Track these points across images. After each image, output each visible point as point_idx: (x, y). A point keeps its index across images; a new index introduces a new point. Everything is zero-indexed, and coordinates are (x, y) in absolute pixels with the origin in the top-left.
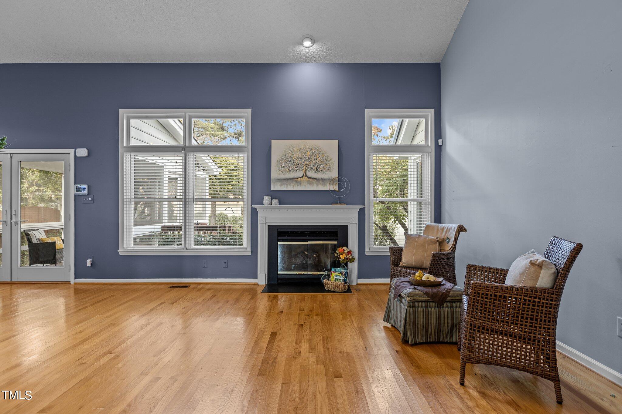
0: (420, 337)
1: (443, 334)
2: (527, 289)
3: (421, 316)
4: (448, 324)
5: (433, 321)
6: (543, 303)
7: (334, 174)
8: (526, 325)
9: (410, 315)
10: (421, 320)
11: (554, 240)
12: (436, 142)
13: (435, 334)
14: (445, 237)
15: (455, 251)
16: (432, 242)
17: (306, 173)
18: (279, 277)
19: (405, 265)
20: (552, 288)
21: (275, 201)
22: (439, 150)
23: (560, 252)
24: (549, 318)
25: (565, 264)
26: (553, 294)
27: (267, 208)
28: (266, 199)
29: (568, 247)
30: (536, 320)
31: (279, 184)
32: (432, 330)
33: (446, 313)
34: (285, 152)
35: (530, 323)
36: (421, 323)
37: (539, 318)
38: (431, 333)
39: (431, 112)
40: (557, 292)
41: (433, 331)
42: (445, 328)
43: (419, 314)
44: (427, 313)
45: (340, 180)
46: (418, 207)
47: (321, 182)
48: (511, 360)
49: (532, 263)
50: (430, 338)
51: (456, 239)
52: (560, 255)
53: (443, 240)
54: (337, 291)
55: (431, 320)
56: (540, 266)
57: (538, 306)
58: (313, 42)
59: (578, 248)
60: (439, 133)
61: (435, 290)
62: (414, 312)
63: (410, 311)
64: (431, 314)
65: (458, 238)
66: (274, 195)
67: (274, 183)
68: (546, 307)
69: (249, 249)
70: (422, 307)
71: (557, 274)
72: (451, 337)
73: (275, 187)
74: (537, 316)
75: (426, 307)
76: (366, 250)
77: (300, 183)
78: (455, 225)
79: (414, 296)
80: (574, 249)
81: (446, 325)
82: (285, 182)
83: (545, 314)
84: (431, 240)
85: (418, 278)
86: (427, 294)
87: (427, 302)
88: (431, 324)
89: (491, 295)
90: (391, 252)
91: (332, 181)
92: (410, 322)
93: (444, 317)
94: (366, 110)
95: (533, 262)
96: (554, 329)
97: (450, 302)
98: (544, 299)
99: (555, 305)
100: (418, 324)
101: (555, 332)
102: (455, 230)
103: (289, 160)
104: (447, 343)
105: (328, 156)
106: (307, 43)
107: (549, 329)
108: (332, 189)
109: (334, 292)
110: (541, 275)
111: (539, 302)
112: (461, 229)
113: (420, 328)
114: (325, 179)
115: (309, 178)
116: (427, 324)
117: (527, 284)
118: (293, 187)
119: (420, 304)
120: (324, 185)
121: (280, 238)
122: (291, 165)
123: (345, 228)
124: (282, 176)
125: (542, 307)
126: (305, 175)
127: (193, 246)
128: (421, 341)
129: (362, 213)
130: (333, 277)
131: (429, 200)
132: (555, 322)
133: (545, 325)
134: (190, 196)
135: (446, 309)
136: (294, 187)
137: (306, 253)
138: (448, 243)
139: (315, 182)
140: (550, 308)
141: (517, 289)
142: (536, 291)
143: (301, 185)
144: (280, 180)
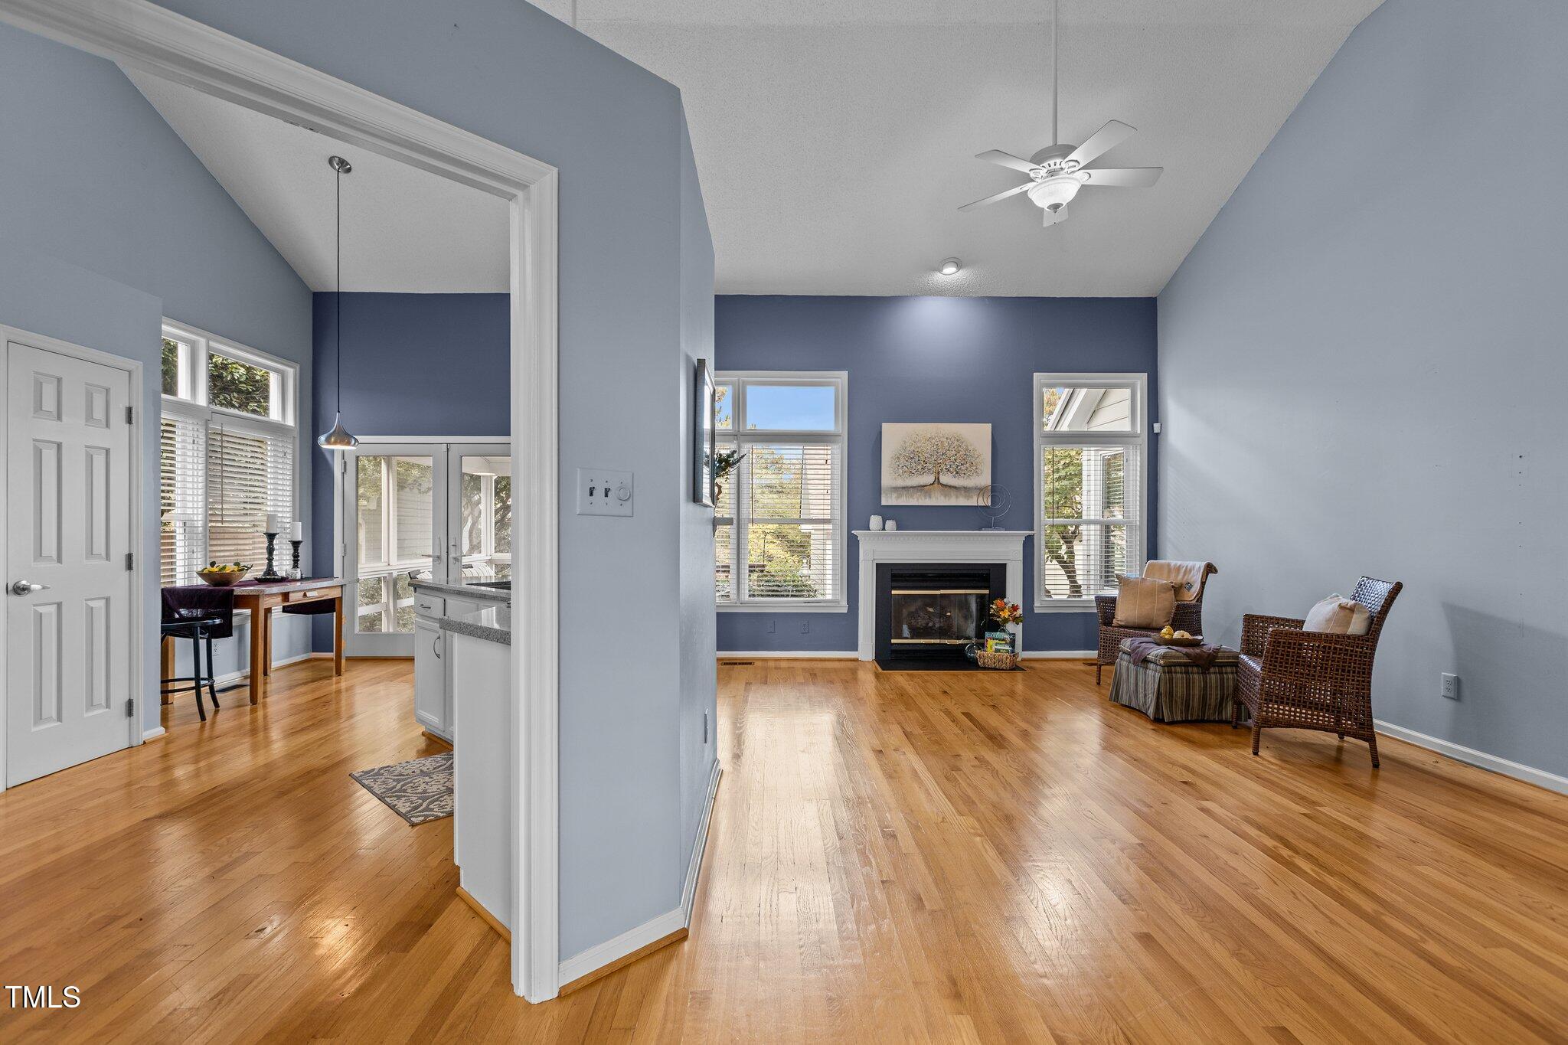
0: (1179, 713)
1: (1209, 709)
2: (1338, 636)
3: (1180, 685)
4: (1217, 695)
5: (1196, 691)
6: (1356, 652)
7: (985, 479)
8: (1337, 679)
9: (1166, 683)
10: (1180, 691)
11: (1363, 581)
12: (1151, 428)
13: (1199, 709)
14: (1184, 581)
15: (1201, 602)
16: (1165, 589)
17: (938, 478)
18: (893, 648)
19: (1123, 623)
20: (1367, 634)
21: (890, 524)
22: (1154, 442)
23: (1372, 595)
24: (1364, 669)
25: (1383, 606)
26: (1368, 641)
27: (875, 535)
28: (875, 521)
29: (1383, 589)
30: (1349, 671)
31: (894, 495)
32: (1195, 703)
33: (1213, 681)
34: (905, 442)
35: (1342, 675)
36: (1179, 694)
37: (1352, 669)
38: (1193, 708)
39: (1141, 380)
40: (1373, 639)
41: (1196, 705)
42: (1213, 700)
43: (1177, 683)
44: (1188, 680)
45: (993, 489)
46: (1104, 534)
47: (963, 492)
48: (1318, 720)
49: (1341, 607)
50: (1192, 715)
51: (1203, 584)
52: (1373, 599)
53: (1181, 586)
54: (1001, 668)
55: (1193, 689)
56: (1352, 610)
57: (1351, 655)
58: (959, 265)
59: (1398, 587)
60: (1154, 412)
61: (1197, 651)
62: (1171, 680)
63: (1165, 678)
64: (1194, 683)
65: (1205, 582)
66: (887, 513)
67: (887, 495)
68: (1360, 657)
69: (844, 603)
70: (1181, 673)
71: (1371, 619)
72: (1220, 713)
73: (886, 501)
74: (1350, 667)
75: (1187, 673)
76: (1036, 605)
77: (928, 494)
78: (1200, 563)
79: (1171, 657)
80: (1393, 588)
81: (1213, 697)
82: (905, 493)
83: (1360, 664)
84: (1162, 585)
85: (1167, 637)
86: (1187, 655)
87: (1188, 666)
88: (1194, 695)
89: (1295, 644)
90: (1098, 605)
91: (981, 490)
92: (1166, 692)
93: (1211, 686)
94: (1035, 375)
95: (1342, 605)
96: (1369, 682)
97: (1218, 666)
98: (1357, 647)
99: (1370, 654)
100: (1176, 695)
101: (1370, 686)
102: (1202, 571)
103: (912, 456)
104: (1214, 721)
105: (974, 450)
106: (950, 270)
107: (1363, 681)
108: (981, 503)
109: (995, 669)
110: (1353, 620)
111: (1352, 651)
112: (1210, 569)
113: (1179, 700)
114: (969, 488)
115: (943, 485)
116: (1188, 695)
117: (1338, 631)
118: (918, 500)
119: (1178, 669)
120: (969, 497)
121: (895, 584)
122: (913, 465)
123: (1001, 568)
124: (900, 483)
125: (1356, 656)
126: (937, 479)
127: (747, 598)
128: (1179, 719)
129: (1029, 543)
130: (991, 647)
131: (1138, 523)
132: (1370, 674)
133: (1359, 677)
134: (745, 513)
135: (1213, 676)
136: (920, 500)
137: (931, 610)
138: (1189, 589)
139: (953, 493)
140: (1365, 657)
141: (1327, 635)
142: (1349, 637)
143: (930, 497)
144: (896, 489)
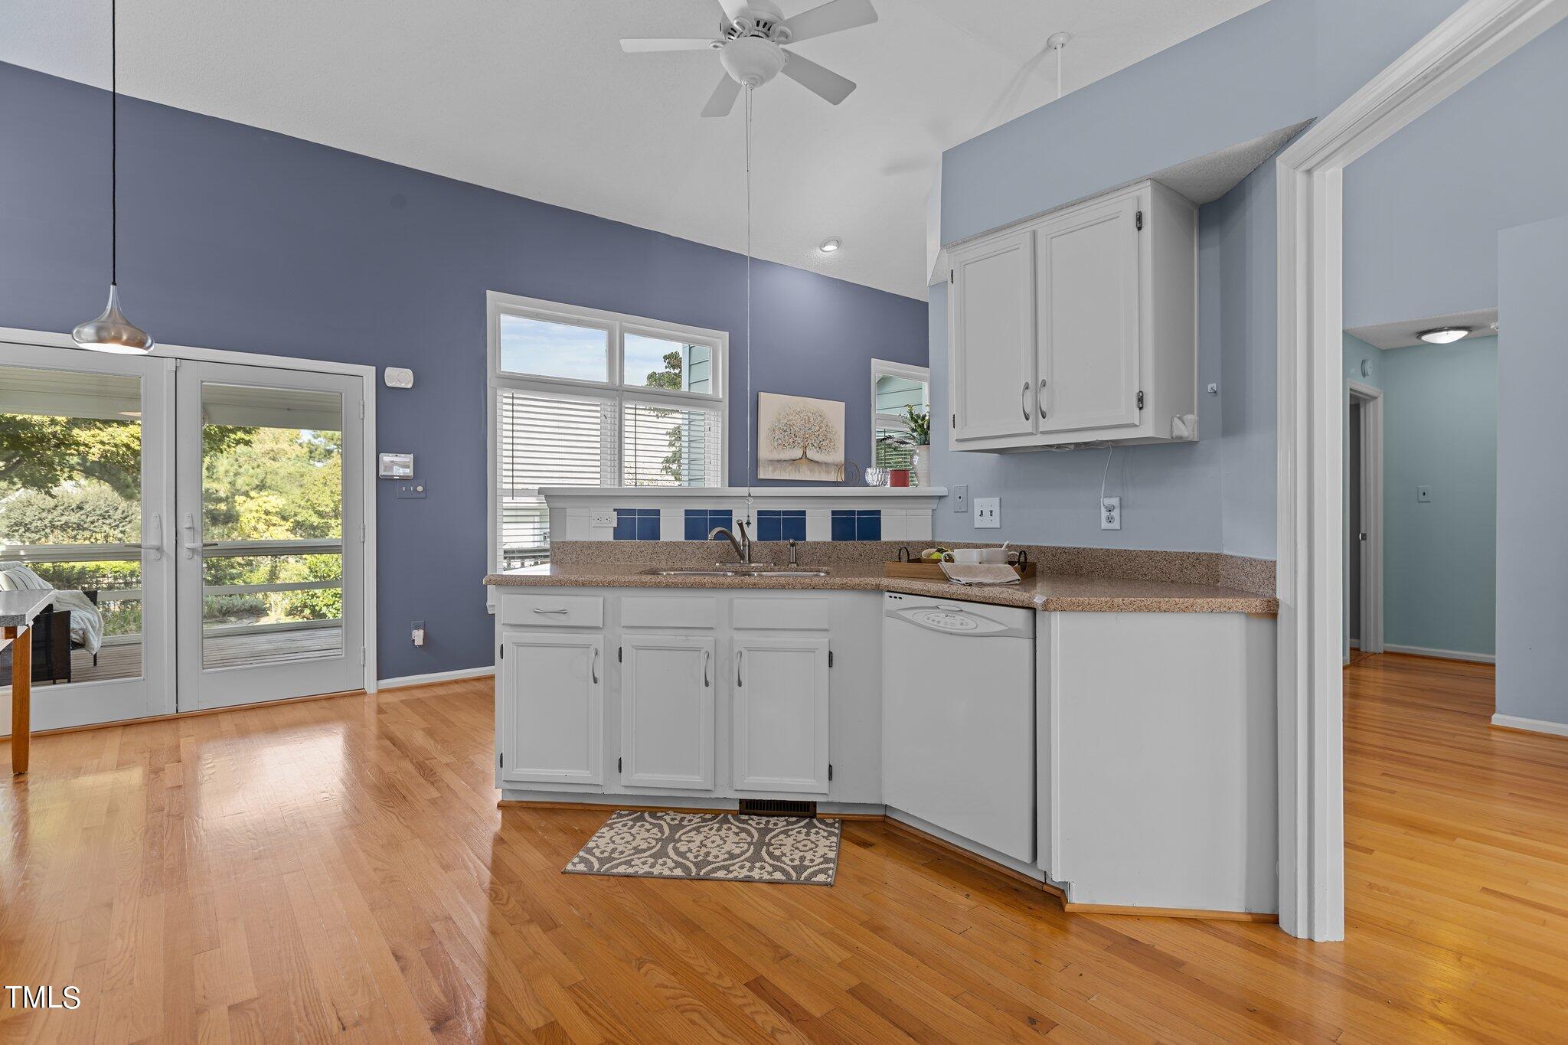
7: (839, 456)
31: (770, 468)
34: (780, 414)
45: (845, 464)
47: (824, 467)
67: (763, 466)
73: (763, 474)
77: (796, 468)
82: (779, 466)
91: (837, 466)
94: (873, 360)
103: (785, 428)
105: (832, 426)
106: (830, 247)
108: (837, 479)
114: (828, 464)
115: (809, 460)
118: (790, 474)
120: (828, 472)
122: (786, 437)
124: (776, 456)
126: (805, 454)
139: (816, 468)
143: (799, 472)
144: (772, 462)
